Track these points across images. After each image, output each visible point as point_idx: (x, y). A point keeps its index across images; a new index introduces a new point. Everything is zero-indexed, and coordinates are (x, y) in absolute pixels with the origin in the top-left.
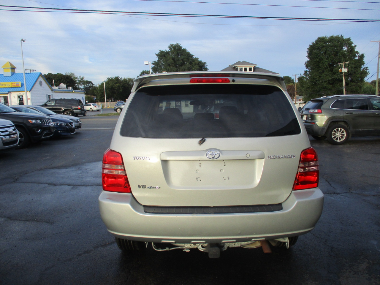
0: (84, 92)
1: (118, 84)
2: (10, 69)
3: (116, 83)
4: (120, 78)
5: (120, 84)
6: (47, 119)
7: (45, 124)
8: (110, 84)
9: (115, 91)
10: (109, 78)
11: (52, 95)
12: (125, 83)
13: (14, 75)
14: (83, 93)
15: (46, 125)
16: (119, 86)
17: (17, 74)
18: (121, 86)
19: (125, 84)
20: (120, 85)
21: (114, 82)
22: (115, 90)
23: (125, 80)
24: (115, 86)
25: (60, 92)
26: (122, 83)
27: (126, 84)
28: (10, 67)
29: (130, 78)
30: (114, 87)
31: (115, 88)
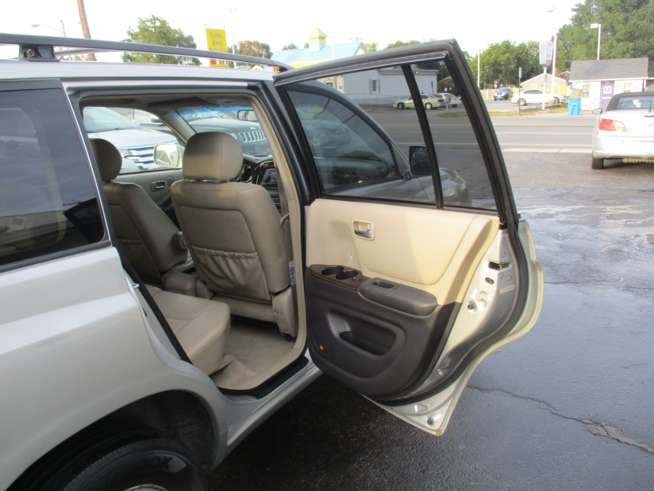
0: (436, 73)
1: (506, 55)
2: (318, 39)
3: (504, 53)
4: (513, 42)
5: (512, 55)
6: (252, 130)
7: (244, 140)
8: (492, 56)
9: (501, 68)
10: (492, 44)
11: (379, 80)
12: (521, 51)
13: (323, 49)
14: (434, 74)
15: (246, 141)
16: (508, 58)
17: (328, 47)
18: (513, 58)
19: (521, 53)
20: (511, 57)
21: (500, 51)
22: (500, 65)
23: (522, 47)
24: (502, 58)
25: (393, 73)
26: (515, 53)
27: (524, 54)
28: (318, 36)
29: (533, 41)
30: (499, 60)
31: (501, 63)
